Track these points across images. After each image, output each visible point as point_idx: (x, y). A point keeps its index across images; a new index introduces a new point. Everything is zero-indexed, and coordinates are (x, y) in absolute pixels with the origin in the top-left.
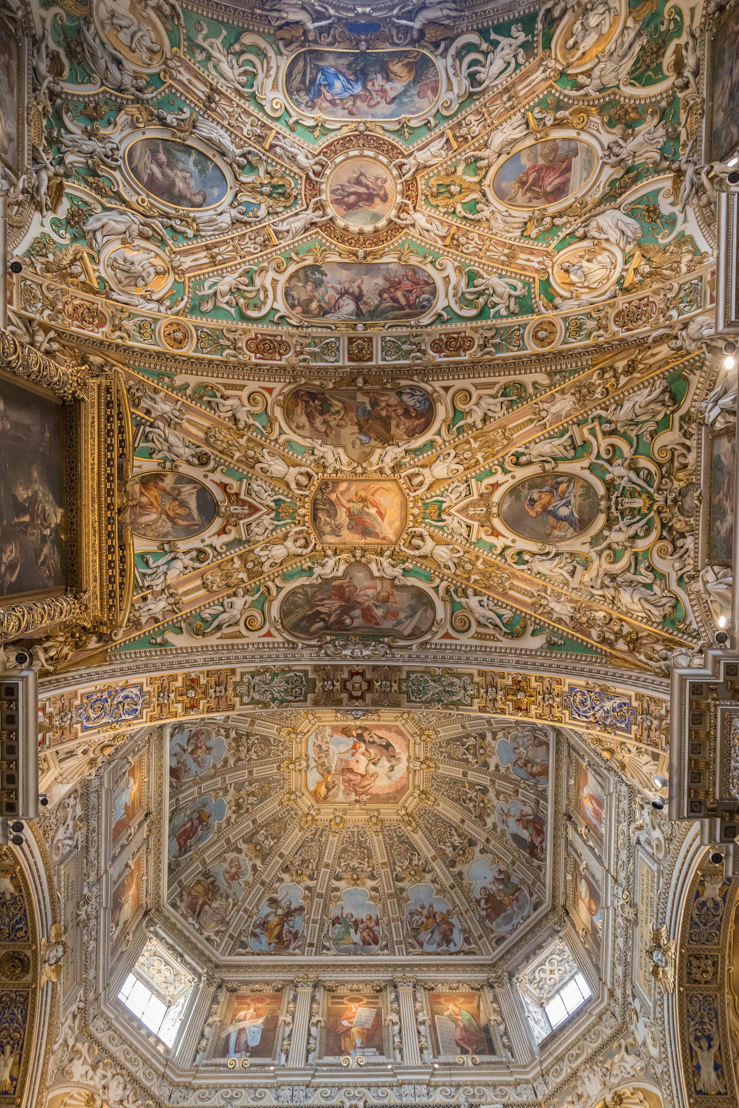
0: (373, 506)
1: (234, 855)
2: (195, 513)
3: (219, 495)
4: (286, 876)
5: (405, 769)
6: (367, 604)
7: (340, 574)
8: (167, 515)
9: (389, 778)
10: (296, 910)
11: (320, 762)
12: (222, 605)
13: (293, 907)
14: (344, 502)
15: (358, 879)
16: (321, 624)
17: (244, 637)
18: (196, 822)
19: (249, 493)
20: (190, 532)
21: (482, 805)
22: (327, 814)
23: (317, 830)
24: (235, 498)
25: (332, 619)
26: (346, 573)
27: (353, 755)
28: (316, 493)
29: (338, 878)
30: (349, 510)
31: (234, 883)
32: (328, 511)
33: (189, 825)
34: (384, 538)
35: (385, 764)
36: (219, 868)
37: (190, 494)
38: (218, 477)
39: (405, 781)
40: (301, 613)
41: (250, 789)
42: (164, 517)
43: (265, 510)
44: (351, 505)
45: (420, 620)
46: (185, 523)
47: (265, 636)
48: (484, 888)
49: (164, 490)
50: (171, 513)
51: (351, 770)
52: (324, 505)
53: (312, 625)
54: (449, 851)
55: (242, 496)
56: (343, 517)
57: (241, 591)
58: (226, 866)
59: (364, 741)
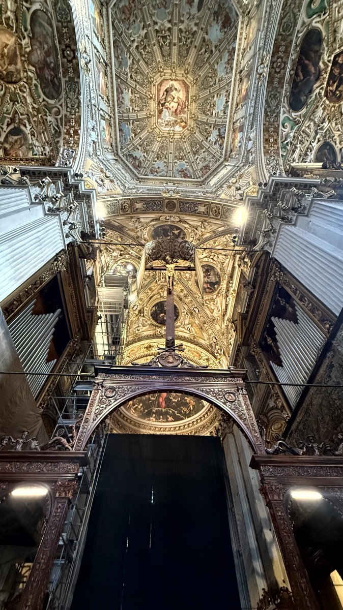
0: (4, 50)
1: (198, 160)
2: (19, 137)
3: (12, 127)
4: (209, 139)
5: (176, 82)
6: (44, 54)
7: (34, 69)
8: (20, 147)
9: (180, 91)
10: (219, 132)
11: (172, 125)
12: (50, 125)
13: (218, 134)
14: (5, 67)
15: (213, 104)
16: (55, 79)
17: (62, 116)
18: (183, 173)
19: (9, 114)
20: (26, 139)
21: (187, 33)
22: (191, 122)
23: (197, 126)
24: (13, 120)
25: (52, 73)
26: (33, 66)
27: (170, 109)
28: (5, 81)
29: (212, 114)
30: (9, 65)
31: (207, 159)
32: (11, 76)
33: (182, 175)
34: (15, 44)
35: (174, 93)
36: (201, 165)
37: (12, 138)
38: (5, 127)
39: (181, 82)
40: (52, 90)
41: (177, 154)
42: (21, 149)
43: (15, 106)
44: (6, 63)
45: (44, 21)
46: (23, 141)
47: (62, 107)
48: (221, 29)
49: (11, 148)
50: (19, 146)
51: (176, 110)
52: (9, 77)
53: (56, 84)
54: (207, 55)
55: (11, 116)
56: (12, 68)
57: (45, 117)
58: (201, 163)
59: (165, 103)
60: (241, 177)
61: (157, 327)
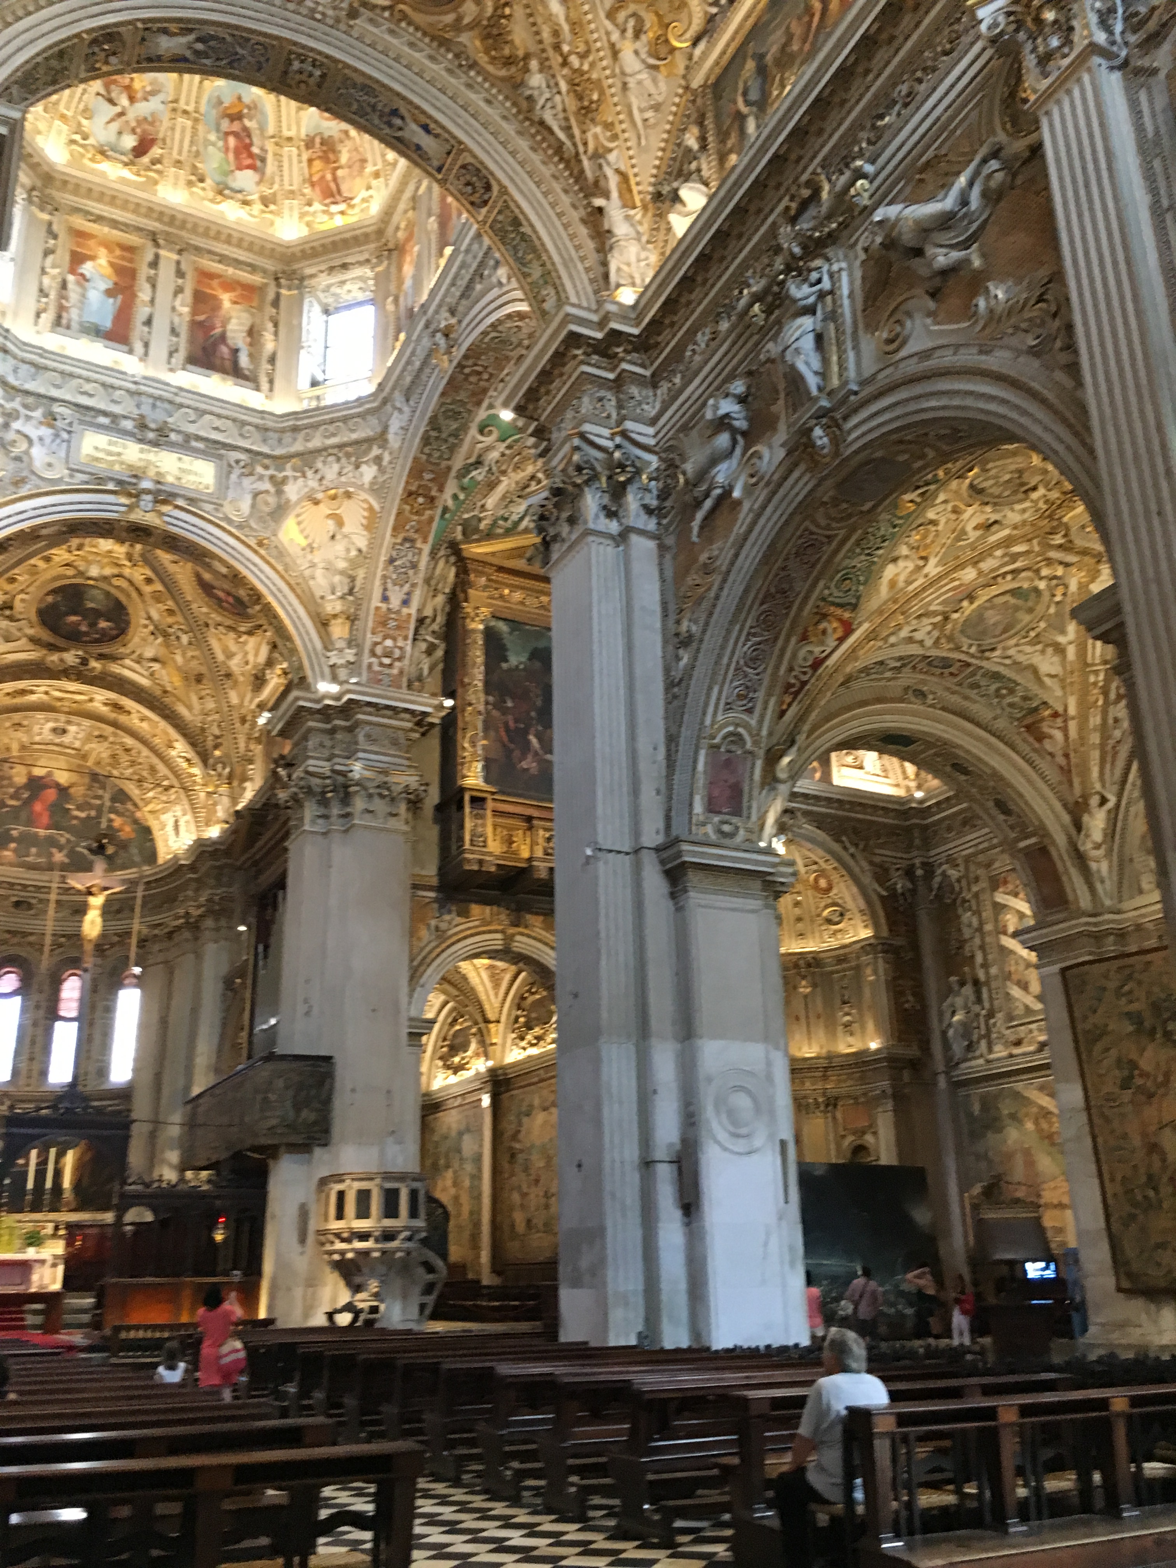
60: (348, 495)
61: (52, 647)
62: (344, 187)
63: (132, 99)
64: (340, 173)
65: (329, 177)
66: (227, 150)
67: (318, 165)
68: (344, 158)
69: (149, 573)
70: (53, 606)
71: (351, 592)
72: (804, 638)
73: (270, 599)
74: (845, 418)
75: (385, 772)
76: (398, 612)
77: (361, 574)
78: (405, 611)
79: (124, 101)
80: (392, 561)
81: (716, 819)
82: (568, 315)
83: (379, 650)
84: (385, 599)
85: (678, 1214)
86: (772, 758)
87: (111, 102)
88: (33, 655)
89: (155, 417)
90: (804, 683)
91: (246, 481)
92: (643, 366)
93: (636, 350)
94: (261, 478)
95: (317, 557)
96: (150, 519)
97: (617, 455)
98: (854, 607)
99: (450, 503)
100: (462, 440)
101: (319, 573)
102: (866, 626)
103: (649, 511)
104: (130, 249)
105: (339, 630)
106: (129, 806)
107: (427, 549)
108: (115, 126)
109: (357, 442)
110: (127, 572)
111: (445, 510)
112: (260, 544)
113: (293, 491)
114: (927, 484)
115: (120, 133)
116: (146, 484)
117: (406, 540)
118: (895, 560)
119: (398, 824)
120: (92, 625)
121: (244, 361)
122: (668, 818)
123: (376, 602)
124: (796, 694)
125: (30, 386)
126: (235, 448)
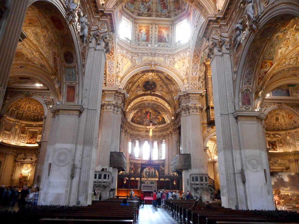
60: (185, 58)
61: (146, 91)
62: (181, 7)
63: (146, 3)
64: (180, 5)
65: (178, 6)
66: (162, 6)
67: (176, 5)
68: (180, 2)
69: (158, 77)
70: (145, 85)
71: (187, 74)
72: (262, 67)
73: (174, 78)
74: (259, 21)
75: (195, 104)
76: (195, 77)
77: (188, 71)
78: (196, 76)
79: (145, 4)
80: (193, 68)
81: (245, 106)
82: (208, 17)
83: (192, 84)
84: (192, 75)
85: (242, 183)
86: (257, 93)
87: (143, 4)
88: (143, 93)
89: (153, 52)
90: (263, 77)
91: (168, 59)
92: (225, 22)
93: (222, 19)
94: (171, 58)
95: (181, 70)
96: (154, 68)
97: (220, 40)
98: (273, 59)
99: (202, 56)
100: (202, 45)
101: (181, 72)
102: (276, 63)
103: (227, 49)
104: (148, 27)
105: (185, 81)
106: (161, 114)
107: (199, 65)
108: (144, 8)
109: (186, 49)
110: (155, 77)
111: (202, 57)
112: (171, 69)
113: (176, 59)
114: (284, 31)
115: (145, 9)
116: (153, 63)
117: (195, 64)
118: (281, 48)
119: (199, 113)
120: (151, 87)
121: (167, 40)
122: (235, 107)
123: (191, 75)
124: (261, 79)
125: (135, 51)
126: (166, 54)
